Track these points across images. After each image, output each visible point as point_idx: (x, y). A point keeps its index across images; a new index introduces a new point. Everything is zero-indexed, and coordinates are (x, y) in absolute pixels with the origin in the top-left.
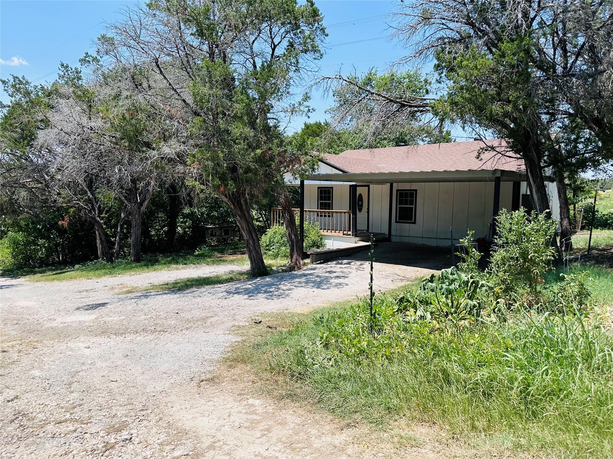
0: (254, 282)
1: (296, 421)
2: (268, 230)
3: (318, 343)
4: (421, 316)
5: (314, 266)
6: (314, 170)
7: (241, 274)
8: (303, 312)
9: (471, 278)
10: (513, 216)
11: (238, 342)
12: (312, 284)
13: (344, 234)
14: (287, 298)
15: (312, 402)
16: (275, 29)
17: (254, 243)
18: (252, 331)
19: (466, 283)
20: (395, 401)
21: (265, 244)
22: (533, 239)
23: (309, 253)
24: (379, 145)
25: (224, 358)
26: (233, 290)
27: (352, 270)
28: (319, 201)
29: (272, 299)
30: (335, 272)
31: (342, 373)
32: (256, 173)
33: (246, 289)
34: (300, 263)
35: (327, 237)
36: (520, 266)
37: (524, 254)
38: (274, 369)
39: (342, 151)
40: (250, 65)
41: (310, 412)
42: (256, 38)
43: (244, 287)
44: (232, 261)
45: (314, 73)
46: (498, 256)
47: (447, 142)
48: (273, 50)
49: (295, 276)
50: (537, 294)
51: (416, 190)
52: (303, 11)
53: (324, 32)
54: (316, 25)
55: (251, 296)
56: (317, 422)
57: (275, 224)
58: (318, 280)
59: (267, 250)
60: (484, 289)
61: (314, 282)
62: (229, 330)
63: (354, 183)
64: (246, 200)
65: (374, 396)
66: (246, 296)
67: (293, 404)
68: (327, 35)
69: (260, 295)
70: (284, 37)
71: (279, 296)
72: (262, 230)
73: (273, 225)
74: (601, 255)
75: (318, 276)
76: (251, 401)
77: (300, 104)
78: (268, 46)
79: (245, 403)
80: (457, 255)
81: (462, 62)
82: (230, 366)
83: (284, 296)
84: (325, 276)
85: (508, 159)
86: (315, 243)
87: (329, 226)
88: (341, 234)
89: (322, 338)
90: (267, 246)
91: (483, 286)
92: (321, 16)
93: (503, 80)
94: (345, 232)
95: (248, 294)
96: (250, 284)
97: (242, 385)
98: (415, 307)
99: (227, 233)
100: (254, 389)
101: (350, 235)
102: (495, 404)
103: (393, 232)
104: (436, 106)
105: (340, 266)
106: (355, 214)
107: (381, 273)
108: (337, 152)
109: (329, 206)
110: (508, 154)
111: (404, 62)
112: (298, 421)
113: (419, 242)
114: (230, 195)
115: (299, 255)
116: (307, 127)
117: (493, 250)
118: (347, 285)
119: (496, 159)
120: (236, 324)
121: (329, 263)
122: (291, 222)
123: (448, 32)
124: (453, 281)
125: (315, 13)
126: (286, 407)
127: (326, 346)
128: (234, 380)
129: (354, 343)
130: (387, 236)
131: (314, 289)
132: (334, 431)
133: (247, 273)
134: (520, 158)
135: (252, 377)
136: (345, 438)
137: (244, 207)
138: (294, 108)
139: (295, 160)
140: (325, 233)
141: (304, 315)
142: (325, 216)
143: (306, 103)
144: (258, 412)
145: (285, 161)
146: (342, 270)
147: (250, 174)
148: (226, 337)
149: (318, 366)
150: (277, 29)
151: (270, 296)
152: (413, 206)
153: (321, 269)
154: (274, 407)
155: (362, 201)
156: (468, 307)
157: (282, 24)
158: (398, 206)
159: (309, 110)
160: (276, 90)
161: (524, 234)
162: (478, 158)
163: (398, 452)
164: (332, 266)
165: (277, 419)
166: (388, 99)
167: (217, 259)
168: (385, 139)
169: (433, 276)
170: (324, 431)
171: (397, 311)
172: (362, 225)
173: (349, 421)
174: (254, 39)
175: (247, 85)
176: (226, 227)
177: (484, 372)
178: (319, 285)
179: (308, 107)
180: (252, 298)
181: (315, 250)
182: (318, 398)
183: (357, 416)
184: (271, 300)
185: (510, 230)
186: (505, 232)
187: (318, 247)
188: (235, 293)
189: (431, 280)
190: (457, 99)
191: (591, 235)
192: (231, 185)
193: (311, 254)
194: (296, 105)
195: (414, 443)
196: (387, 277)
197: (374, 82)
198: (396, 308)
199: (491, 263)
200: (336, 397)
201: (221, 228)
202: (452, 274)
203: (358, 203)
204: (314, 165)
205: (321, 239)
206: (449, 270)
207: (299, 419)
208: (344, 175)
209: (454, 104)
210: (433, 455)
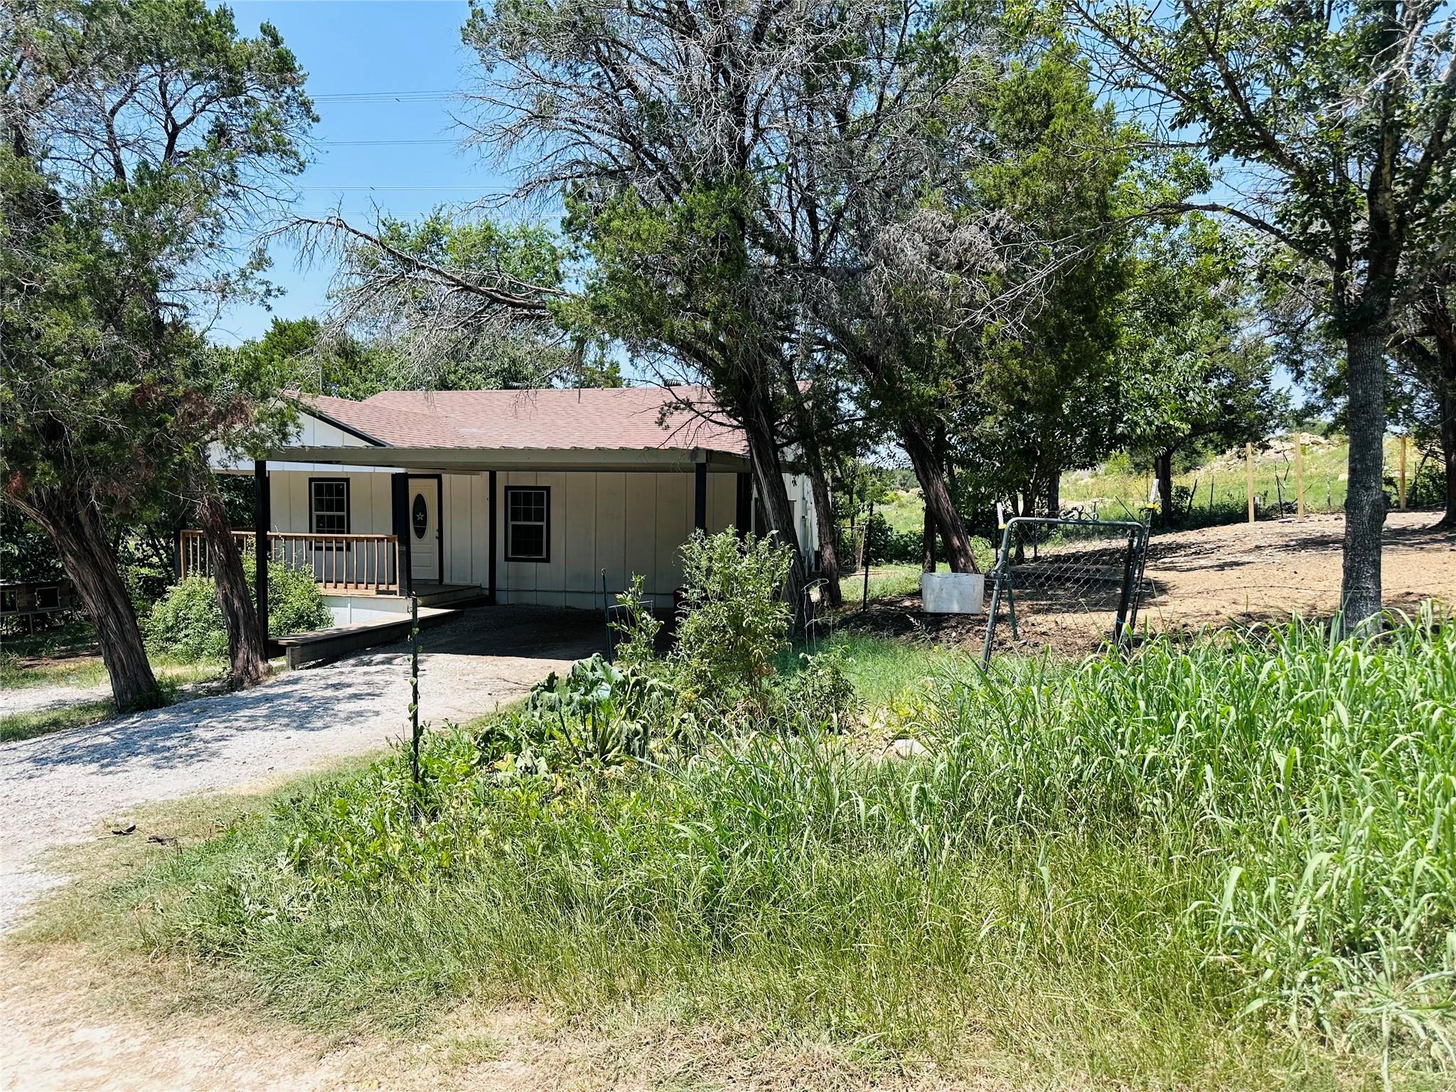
0: (119, 726)
1: (203, 1062)
2: (170, 588)
3: (282, 863)
4: (527, 768)
5: (296, 674)
6: (285, 436)
7: (87, 707)
8: (254, 792)
9: (633, 674)
10: (715, 544)
11: (60, 889)
12: (286, 720)
13: (379, 592)
14: (215, 760)
15: (249, 1007)
16: (175, 87)
17: (120, 622)
18: (104, 857)
19: (622, 685)
20: (452, 966)
21: (161, 627)
22: (750, 588)
23: (282, 642)
24: (463, 383)
25: (11, 936)
26: (54, 753)
27: (394, 678)
28: (315, 513)
29: (171, 768)
30: (349, 686)
31: (333, 925)
32: (119, 443)
33: (97, 748)
34: (256, 669)
35: (333, 601)
36: (731, 643)
37: (735, 619)
38: (153, 944)
39: (373, 391)
40: (103, 166)
41: (243, 1031)
42: (121, 103)
43: (89, 743)
44: (63, 676)
45: (285, 205)
46: (688, 626)
47: (614, 386)
48: (172, 137)
49: (241, 702)
50: (764, 697)
51: (548, 489)
52: (251, 55)
53: (308, 111)
54: (289, 91)
55: (108, 765)
56: (258, 1052)
57: (191, 572)
58: (304, 707)
59: (168, 639)
60: (654, 695)
61: (290, 714)
62: (36, 861)
63: (401, 470)
64: (92, 511)
65: (405, 965)
66: (94, 767)
67: (199, 1021)
68: (316, 120)
69: (134, 760)
70: (203, 110)
71: (192, 756)
72: (155, 590)
73: (186, 576)
74: (884, 612)
75: (302, 699)
76: (81, 1035)
77: (243, 274)
78: (155, 124)
79: (64, 1042)
80: (612, 628)
81: (610, 221)
82: (28, 956)
83: (204, 756)
84: (323, 698)
85: (719, 429)
86: (302, 617)
87: (339, 572)
88: (372, 591)
89: (291, 850)
90: (168, 629)
91: (652, 689)
92: (301, 73)
93: (694, 267)
94: (383, 587)
95: (98, 760)
96: (108, 734)
97: (60, 999)
98: (517, 749)
99: (49, 599)
100: (93, 1004)
101: (395, 593)
102: (658, 933)
103: (500, 583)
104: (563, 308)
105: (366, 669)
106: (405, 541)
107: (466, 678)
108: (361, 393)
109: (340, 524)
110: (714, 417)
111: (492, 205)
112: (211, 1058)
113: (559, 601)
114: (42, 501)
115: (254, 650)
116: (281, 329)
117: (680, 614)
118: (377, 713)
119: (693, 427)
120: (59, 842)
121: (338, 664)
122: (230, 570)
123: (589, 151)
124: (594, 683)
125: (284, 64)
126: (179, 1033)
127: (302, 867)
128: (35, 989)
129: (371, 850)
130: (487, 592)
131: (290, 732)
132: (300, 1064)
133: (105, 705)
134: (738, 427)
135: (93, 973)
136: (325, 1077)
137: (88, 531)
138: (228, 284)
139: (232, 411)
140: (330, 590)
141: (257, 798)
142: (329, 549)
143: (259, 275)
144: (98, 1059)
145: (205, 413)
146: (367, 678)
147: (102, 445)
148: (25, 881)
149: (273, 918)
150: (181, 86)
151: (165, 759)
152: (544, 524)
153: (313, 680)
154: (145, 1038)
155: (425, 512)
156: (623, 737)
157: (194, 76)
158: (511, 523)
159: (268, 292)
160: (175, 235)
161: (736, 579)
162: (661, 424)
163: (449, 1080)
164: (347, 671)
165: (150, 1067)
166: (458, 283)
167: (14, 672)
168: (477, 370)
169: (552, 677)
170: (275, 1070)
171: (479, 763)
172: (424, 567)
173: (340, 1034)
174: (116, 99)
175: (92, 216)
176: (47, 584)
177: (639, 872)
178: (302, 721)
179: (266, 283)
180: (111, 768)
181: (303, 633)
182: (266, 995)
183: (362, 1019)
184: (167, 770)
185: (709, 571)
186: (699, 576)
187: (311, 626)
188: (62, 761)
189: (551, 684)
190: (607, 299)
191: (867, 576)
192: (44, 474)
193: (290, 644)
194: (234, 277)
195: (484, 1053)
196: (478, 685)
197: (445, 239)
198: (477, 754)
199: (678, 640)
200: (315, 985)
201: (30, 588)
202: (593, 669)
203: (415, 518)
204: (285, 425)
205: (320, 605)
206: (588, 662)
207: (214, 1053)
208: (376, 451)
209: (600, 309)
210: (523, 1069)
